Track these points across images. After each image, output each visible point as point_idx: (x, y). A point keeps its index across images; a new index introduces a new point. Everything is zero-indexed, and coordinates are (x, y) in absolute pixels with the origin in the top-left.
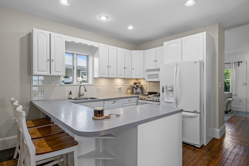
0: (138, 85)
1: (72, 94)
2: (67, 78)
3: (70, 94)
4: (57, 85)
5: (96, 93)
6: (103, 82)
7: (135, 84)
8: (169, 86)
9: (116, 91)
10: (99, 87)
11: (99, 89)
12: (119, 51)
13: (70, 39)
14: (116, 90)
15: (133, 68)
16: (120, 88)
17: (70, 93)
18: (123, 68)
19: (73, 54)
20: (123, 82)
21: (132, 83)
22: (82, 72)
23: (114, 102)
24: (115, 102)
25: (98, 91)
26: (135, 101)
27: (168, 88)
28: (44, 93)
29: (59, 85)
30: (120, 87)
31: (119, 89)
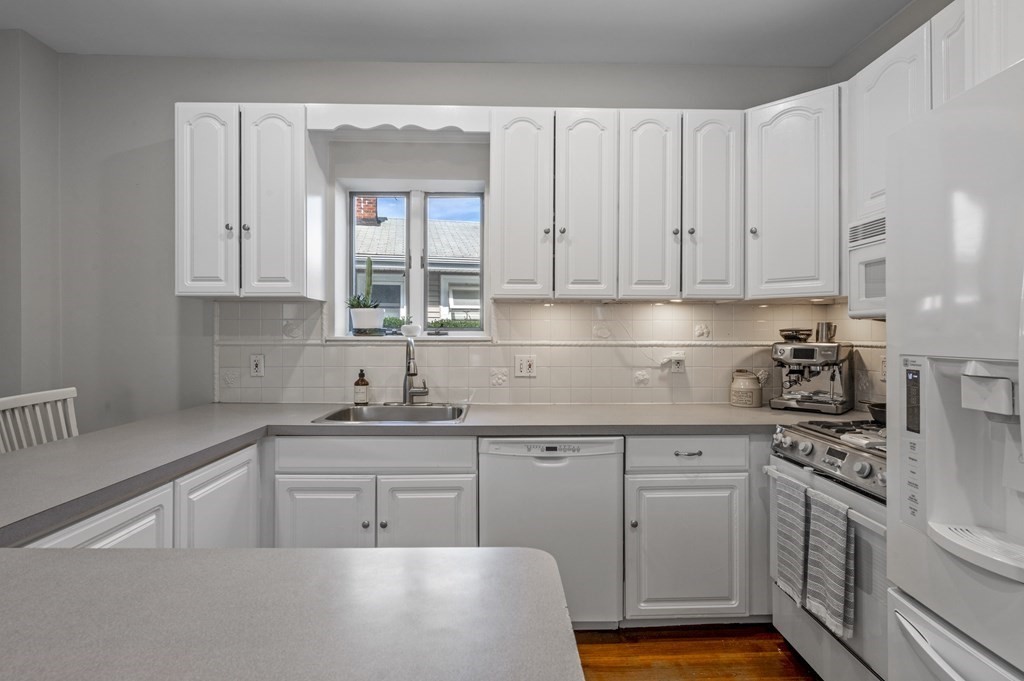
0: (812, 343)
1: (367, 384)
2: (366, 309)
3: (357, 384)
4: (309, 342)
5: (504, 384)
6: (552, 329)
7: (791, 336)
8: (971, 369)
9: (642, 382)
10: (523, 356)
11: (526, 366)
12: (634, 130)
13: (328, 115)
14: (640, 374)
15: (750, 227)
16: (678, 362)
17: (362, 381)
18: (670, 238)
19: (407, 194)
20: (698, 329)
21: (769, 331)
22: (451, 285)
23: (548, 449)
24: (555, 449)
25: (519, 374)
26: (741, 461)
27: (965, 383)
28: (259, 374)
29: (319, 342)
30: (676, 354)
31: (664, 366)
